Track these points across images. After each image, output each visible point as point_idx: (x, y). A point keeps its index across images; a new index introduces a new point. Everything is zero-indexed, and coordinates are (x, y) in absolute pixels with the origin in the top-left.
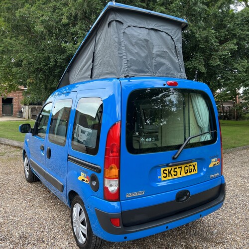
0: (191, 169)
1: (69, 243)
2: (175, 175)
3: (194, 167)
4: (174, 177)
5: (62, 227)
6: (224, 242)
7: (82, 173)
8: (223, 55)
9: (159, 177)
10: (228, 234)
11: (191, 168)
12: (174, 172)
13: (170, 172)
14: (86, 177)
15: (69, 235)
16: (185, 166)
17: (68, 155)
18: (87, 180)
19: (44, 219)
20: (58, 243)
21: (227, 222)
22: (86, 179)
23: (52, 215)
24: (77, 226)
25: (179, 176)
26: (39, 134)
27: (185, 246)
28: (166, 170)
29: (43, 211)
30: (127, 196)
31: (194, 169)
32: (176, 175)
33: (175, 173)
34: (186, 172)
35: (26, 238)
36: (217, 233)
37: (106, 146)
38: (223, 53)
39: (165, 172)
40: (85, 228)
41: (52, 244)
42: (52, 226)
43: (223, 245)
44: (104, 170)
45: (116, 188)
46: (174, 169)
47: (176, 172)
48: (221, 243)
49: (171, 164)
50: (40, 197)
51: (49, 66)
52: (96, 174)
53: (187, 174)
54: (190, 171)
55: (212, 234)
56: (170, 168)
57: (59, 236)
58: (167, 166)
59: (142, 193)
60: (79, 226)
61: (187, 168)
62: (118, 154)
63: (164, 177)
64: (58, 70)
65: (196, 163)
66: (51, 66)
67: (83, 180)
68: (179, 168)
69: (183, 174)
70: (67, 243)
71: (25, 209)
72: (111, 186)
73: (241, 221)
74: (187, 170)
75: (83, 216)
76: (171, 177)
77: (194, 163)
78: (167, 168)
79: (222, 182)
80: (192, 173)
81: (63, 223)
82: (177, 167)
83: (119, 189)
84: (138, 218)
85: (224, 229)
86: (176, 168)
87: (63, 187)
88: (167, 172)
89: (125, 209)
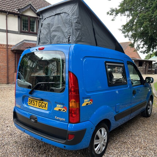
0: (43, 106)
11: (43, 104)
13: (31, 102)
16: (39, 102)
28: (30, 100)
31: (45, 106)
32: (34, 105)
34: (40, 106)
47: (34, 103)
53: (40, 108)
54: (42, 106)
56: (32, 100)
65: (47, 103)
69: (38, 106)
74: (40, 105)
77: (46, 102)
80: (44, 108)
82: (35, 100)
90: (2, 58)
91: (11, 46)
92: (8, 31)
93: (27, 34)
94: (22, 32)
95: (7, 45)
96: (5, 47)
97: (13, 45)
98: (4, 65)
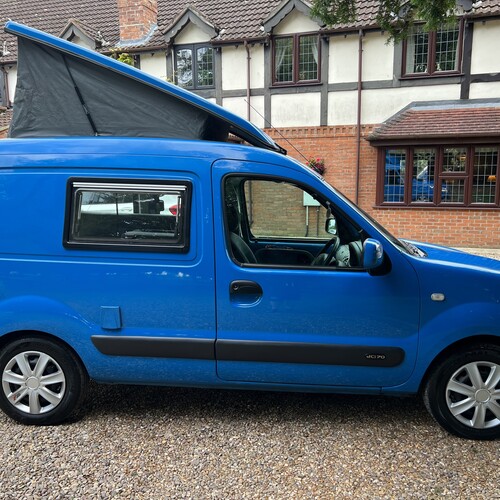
90: (344, 165)
91: (370, 127)
92: (364, 85)
93: (421, 82)
94: (404, 79)
95: (360, 127)
96: (353, 133)
97: (377, 125)
98: (348, 184)
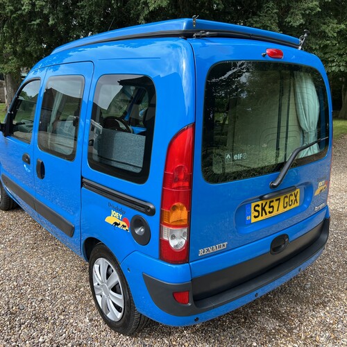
0: (292, 201)
1: (91, 320)
2: (270, 213)
3: (296, 197)
4: (269, 215)
5: (73, 291)
6: (325, 302)
7: (113, 212)
8: (309, 8)
9: (248, 218)
10: (328, 289)
11: (291, 198)
12: (270, 207)
13: (263, 209)
14: (123, 220)
15: (87, 304)
16: (285, 197)
17: (82, 178)
18: (125, 224)
19: (40, 278)
20: (72, 321)
21: (320, 268)
22: (122, 223)
23: (53, 270)
24: (103, 294)
25: (275, 213)
26: (15, 133)
27: (271, 312)
28: (258, 206)
29: (37, 263)
30: (201, 253)
31: (296, 199)
32: (272, 212)
33: (271, 210)
34: (285, 205)
35: (14, 314)
36: (311, 288)
37: (165, 170)
38: (310, 5)
39: (257, 208)
40: (121, 297)
41: (61, 323)
42: (57, 290)
43: (325, 307)
44: (162, 212)
45: (184, 241)
46: (270, 202)
47: (273, 207)
48: (321, 303)
49: (266, 196)
50: (26, 237)
51: (19, 12)
52: (144, 216)
53: (286, 210)
54: (291, 203)
55: (304, 290)
56: (264, 202)
57: (72, 308)
58: (261, 198)
59: (223, 245)
60: (107, 294)
61: (287, 200)
62: (187, 184)
63: (255, 217)
64: (38, 21)
65: (298, 190)
66: (24, 13)
67: (116, 224)
68: (276, 200)
69: (282, 210)
70: (87, 320)
71: (4, 260)
72: (173, 237)
73: (338, 266)
74: (287, 203)
75: (115, 278)
76: (264, 217)
77: (296, 191)
78: (260, 203)
79: (326, 215)
80: (293, 206)
81: (73, 283)
82: (274, 199)
83: (188, 243)
84: (215, 285)
85: (320, 281)
86: (273, 201)
87: (73, 229)
88: (259, 209)
89: (198, 274)
